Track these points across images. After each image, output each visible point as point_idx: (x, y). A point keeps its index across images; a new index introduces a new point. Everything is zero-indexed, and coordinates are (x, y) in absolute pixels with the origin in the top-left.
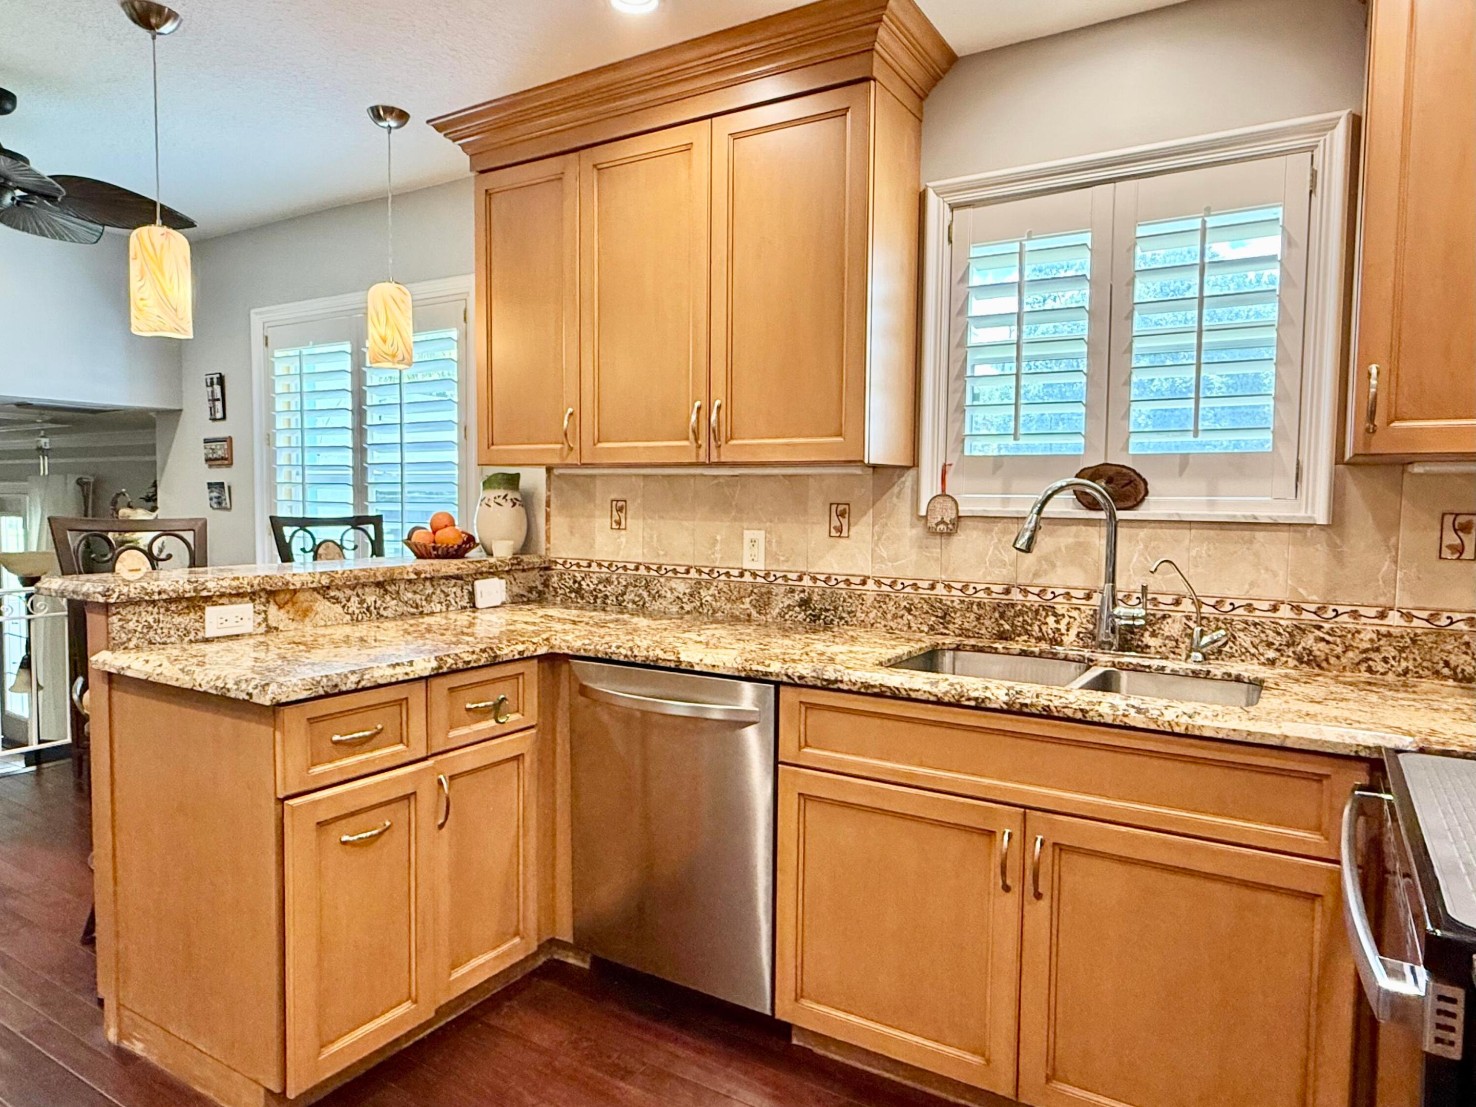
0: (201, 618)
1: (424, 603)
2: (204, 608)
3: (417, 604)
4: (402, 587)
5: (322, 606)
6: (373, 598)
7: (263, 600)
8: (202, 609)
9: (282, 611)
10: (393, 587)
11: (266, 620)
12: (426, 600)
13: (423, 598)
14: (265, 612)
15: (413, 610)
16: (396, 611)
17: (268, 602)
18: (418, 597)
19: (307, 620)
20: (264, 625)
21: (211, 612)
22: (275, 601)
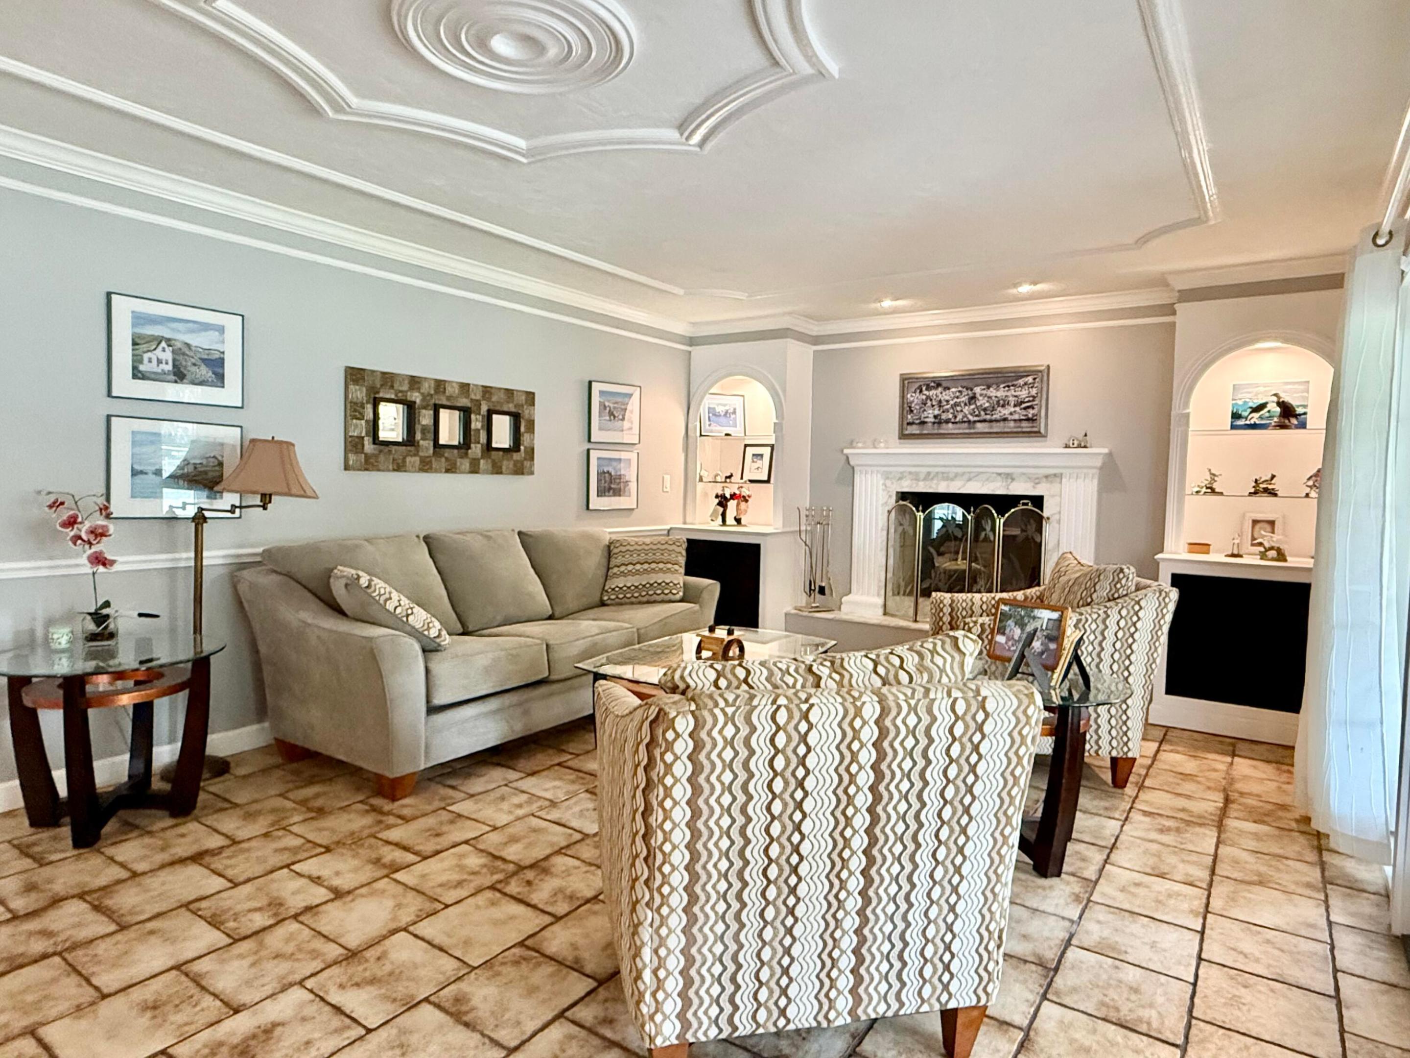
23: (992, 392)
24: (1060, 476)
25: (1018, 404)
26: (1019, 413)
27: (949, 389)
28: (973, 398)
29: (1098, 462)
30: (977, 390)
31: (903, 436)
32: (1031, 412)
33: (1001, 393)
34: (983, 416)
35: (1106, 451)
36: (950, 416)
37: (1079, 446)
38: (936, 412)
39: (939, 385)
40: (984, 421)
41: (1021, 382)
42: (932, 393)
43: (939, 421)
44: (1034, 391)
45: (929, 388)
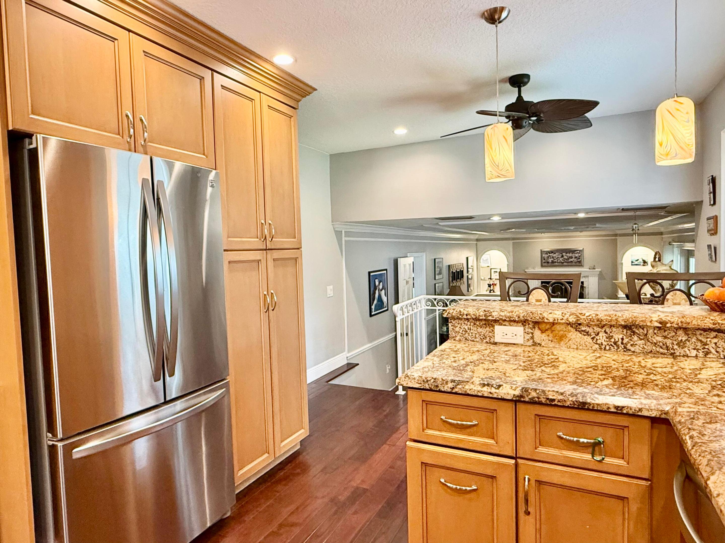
0: (493, 331)
1: (676, 347)
2: (494, 326)
3: (667, 347)
4: (651, 331)
5: (574, 335)
6: (621, 336)
7: (530, 326)
8: (493, 326)
9: (544, 334)
10: (641, 330)
11: (532, 338)
12: (678, 344)
13: (675, 343)
14: (532, 333)
15: (661, 350)
16: (644, 348)
17: (534, 328)
18: (669, 342)
19: (562, 343)
20: (532, 341)
21: (498, 328)
22: (539, 328)
23: (568, 255)
24: (588, 276)
25: (575, 258)
26: (576, 260)
27: (555, 253)
28: (562, 256)
29: (598, 273)
30: (564, 254)
31: (542, 266)
32: (579, 260)
33: (570, 255)
34: (566, 261)
35: (600, 270)
36: (556, 261)
37: (593, 269)
38: (552, 259)
39: (552, 252)
40: (566, 262)
41: (576, 252)
42: (550, 254)
43: (553, 262)
44: (580, 255)
45: (549, 253)
